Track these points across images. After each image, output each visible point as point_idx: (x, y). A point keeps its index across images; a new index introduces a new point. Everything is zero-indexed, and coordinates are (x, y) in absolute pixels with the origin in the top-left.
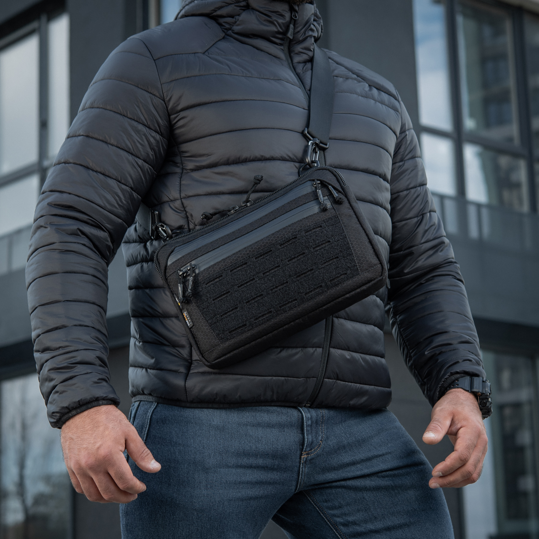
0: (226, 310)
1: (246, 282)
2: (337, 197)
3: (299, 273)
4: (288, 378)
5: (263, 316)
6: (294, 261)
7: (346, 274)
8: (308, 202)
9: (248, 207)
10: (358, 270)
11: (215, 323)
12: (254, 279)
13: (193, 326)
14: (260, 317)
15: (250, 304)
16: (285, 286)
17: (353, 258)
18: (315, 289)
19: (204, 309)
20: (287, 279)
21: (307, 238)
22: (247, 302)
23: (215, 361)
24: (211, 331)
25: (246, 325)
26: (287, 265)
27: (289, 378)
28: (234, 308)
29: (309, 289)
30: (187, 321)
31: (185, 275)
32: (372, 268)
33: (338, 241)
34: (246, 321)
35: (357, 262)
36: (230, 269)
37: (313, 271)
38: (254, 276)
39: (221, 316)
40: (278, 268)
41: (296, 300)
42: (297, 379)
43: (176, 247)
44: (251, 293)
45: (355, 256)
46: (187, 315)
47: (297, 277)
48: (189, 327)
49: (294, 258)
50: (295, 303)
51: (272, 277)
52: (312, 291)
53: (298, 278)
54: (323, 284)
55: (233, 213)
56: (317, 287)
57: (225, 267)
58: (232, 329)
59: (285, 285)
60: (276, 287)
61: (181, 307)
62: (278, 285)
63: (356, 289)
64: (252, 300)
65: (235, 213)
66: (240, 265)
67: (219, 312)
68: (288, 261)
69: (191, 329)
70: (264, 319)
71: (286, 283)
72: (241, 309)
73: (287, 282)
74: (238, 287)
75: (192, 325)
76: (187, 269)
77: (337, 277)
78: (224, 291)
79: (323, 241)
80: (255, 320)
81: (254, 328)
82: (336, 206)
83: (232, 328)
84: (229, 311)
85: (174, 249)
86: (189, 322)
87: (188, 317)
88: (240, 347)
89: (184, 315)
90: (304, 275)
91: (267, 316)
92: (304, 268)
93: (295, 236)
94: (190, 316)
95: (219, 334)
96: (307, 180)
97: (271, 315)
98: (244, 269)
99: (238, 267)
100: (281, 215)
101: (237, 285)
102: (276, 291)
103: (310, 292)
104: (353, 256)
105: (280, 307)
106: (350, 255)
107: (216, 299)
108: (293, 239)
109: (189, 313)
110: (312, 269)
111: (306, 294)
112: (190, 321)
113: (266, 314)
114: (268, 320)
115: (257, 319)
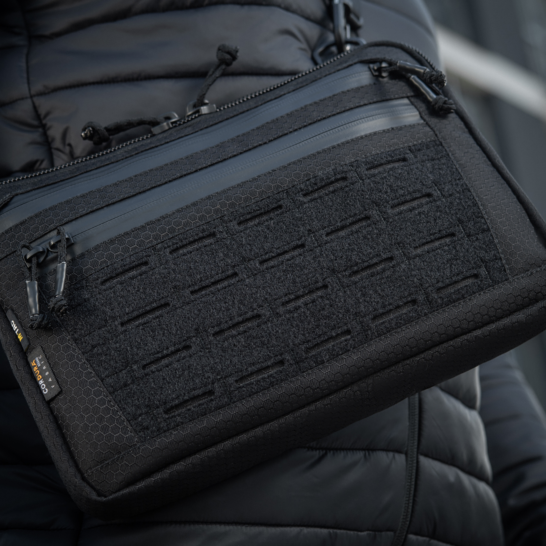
0: (158, 352)
1: (213, 280)
2: (436, 101)
3: (357, 264)
4: (335, 530)
5: (259, 371)
6: (342, 233)
7: (476, 276)
8: (365, 105)
9: (203, 117)
10: (505, 270)
11: (126, 385)
12: (235, 274)
13: (60, 393)
14: (252, 374)
15: (226, 339)
16: (321, 297)
17: (491, 238)
18: (398, 307)
19: (93, 347)
20: (326, 278)
21: (375, 182)
22: (216, 334)
23: (119, 490)
24: (112, 406)
25: (214, 393)
26: (325, 244)
27: (338, 531)
28: (180, 346)
29: (384, 307)
30: (41, 382)
31: (42, 259)
32: (539, 269)
33: (451, 195)
34: (213, 383)
35: (500, 251)
36: (169, 247)
37: (394, 262)
38: (234, 266)
39: (144, 367)
40: (301, 251)
41: (348, 332)
42: (356, 532)
43: (17, 195)
44: (229, 310)
45: (496, 234)
46: (42, 366)
47: (350, 276)
48: (47, 398)
49: (343, 228)
50: (346, 340)
51: (284, 271)
52: (391, 310)
53: (355, 278)
54: (421, 298)
55: (167, 128)
56: (405, 304)
57: (155, 242)
58: (174, 403)
59: (319, 293)
60: (298, 298)
61: (25, 346)
62: (301, 293)
63: (499, 319)
64: (229, 328)
65: (170, 128)
66: (196, 238)
67: (137, 354)
68: (328, 234)
69: (53, 405)
70: (262, 379)
71: (321, 288)
72: (201, 351)
73: (325, 287)
74: (192, 293)
75: (56, 393)
76: (50, 243)
77: (456, 282)
78: (152, 303)
79: (414, 192)
80: (236, 381)
81: (234, 402)
82: (433, 121)
83: (173, 399)
84: (167, 355)
85: (11, 199)
86: (48, 385)
87: (45, 371)
88: (190, 455)
89: (33, 364)
90: (369, 272)
91: (272, 372)
92: (370, 253)
93: (344, 175)
94: (52, 367)
95: (135, 418)
96: (356, 60)
97: (281, 372)
98: (208, 249)
99: (191, 243)
100: (300, 128)
101: (190, 286)
102: (297, 308)
103: (383, 314)
104: (491, 235)
105: (308, 350)
106: (484, 231)
107: (129, 321)
108: (337, 180)
109: (48, 359)
110: (391, 259)
111: (375, 318)
112: (50, 380)
113: (268, 367)
114: (272, 384)
115: (242, 379)
